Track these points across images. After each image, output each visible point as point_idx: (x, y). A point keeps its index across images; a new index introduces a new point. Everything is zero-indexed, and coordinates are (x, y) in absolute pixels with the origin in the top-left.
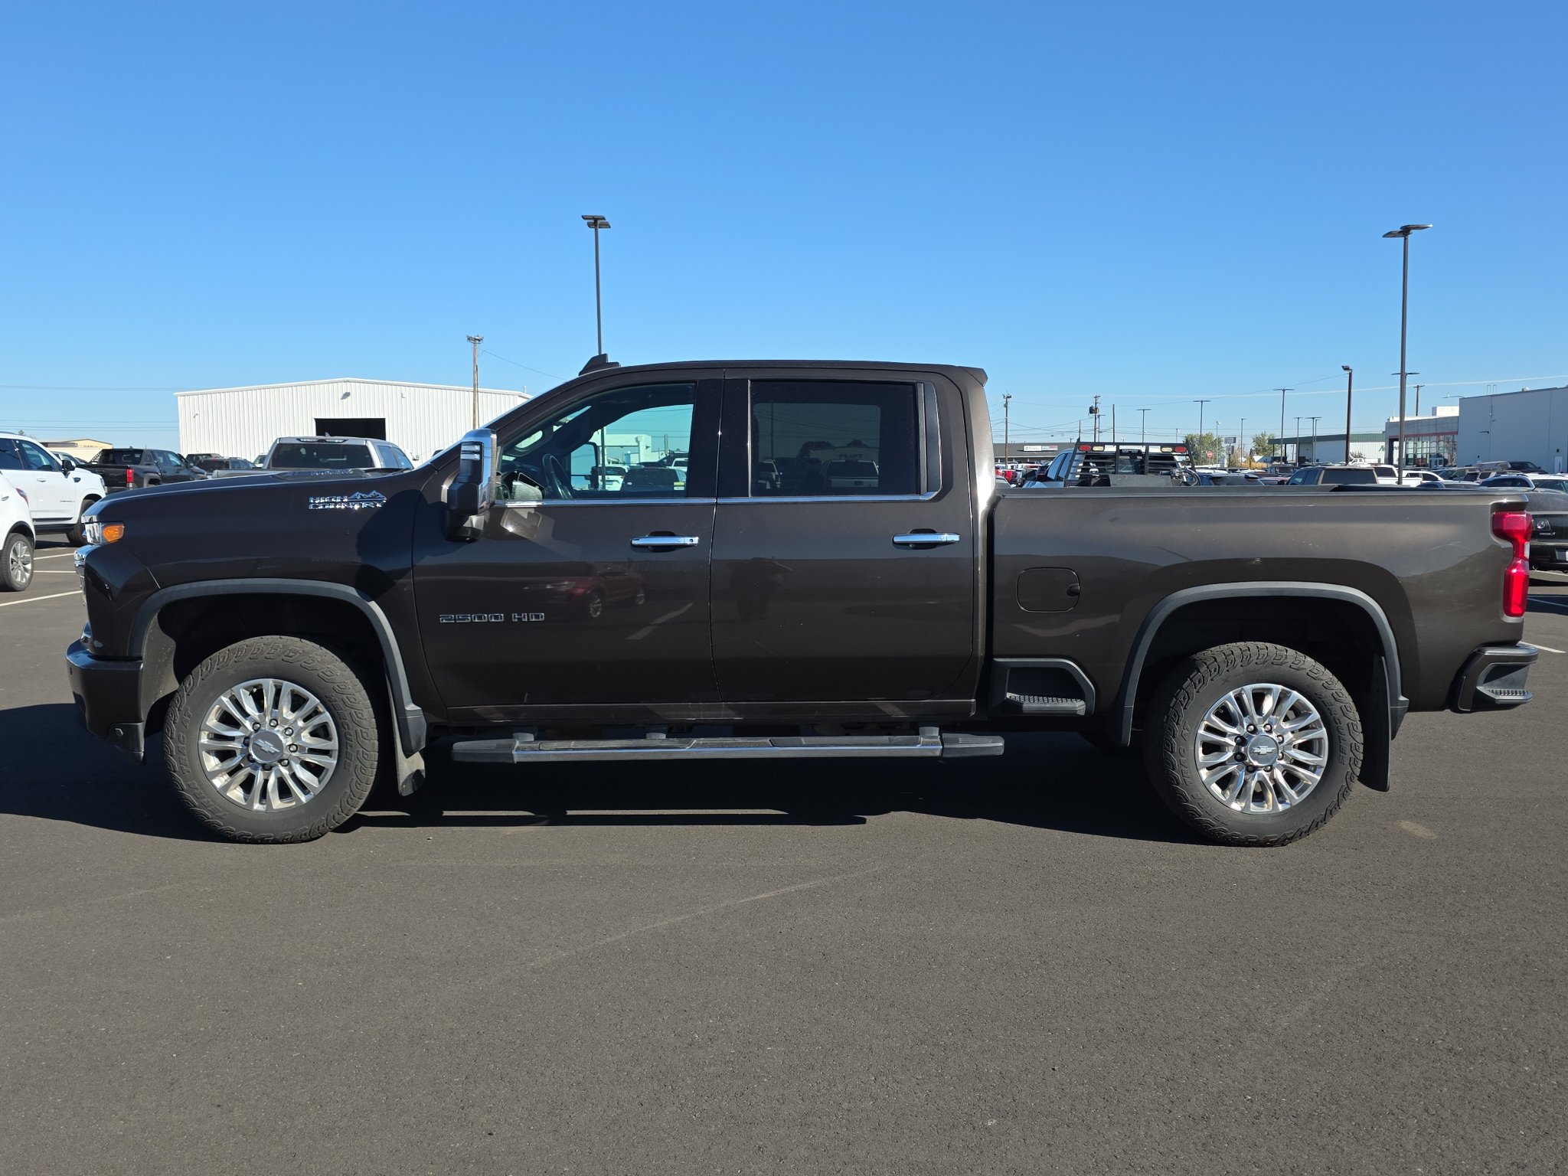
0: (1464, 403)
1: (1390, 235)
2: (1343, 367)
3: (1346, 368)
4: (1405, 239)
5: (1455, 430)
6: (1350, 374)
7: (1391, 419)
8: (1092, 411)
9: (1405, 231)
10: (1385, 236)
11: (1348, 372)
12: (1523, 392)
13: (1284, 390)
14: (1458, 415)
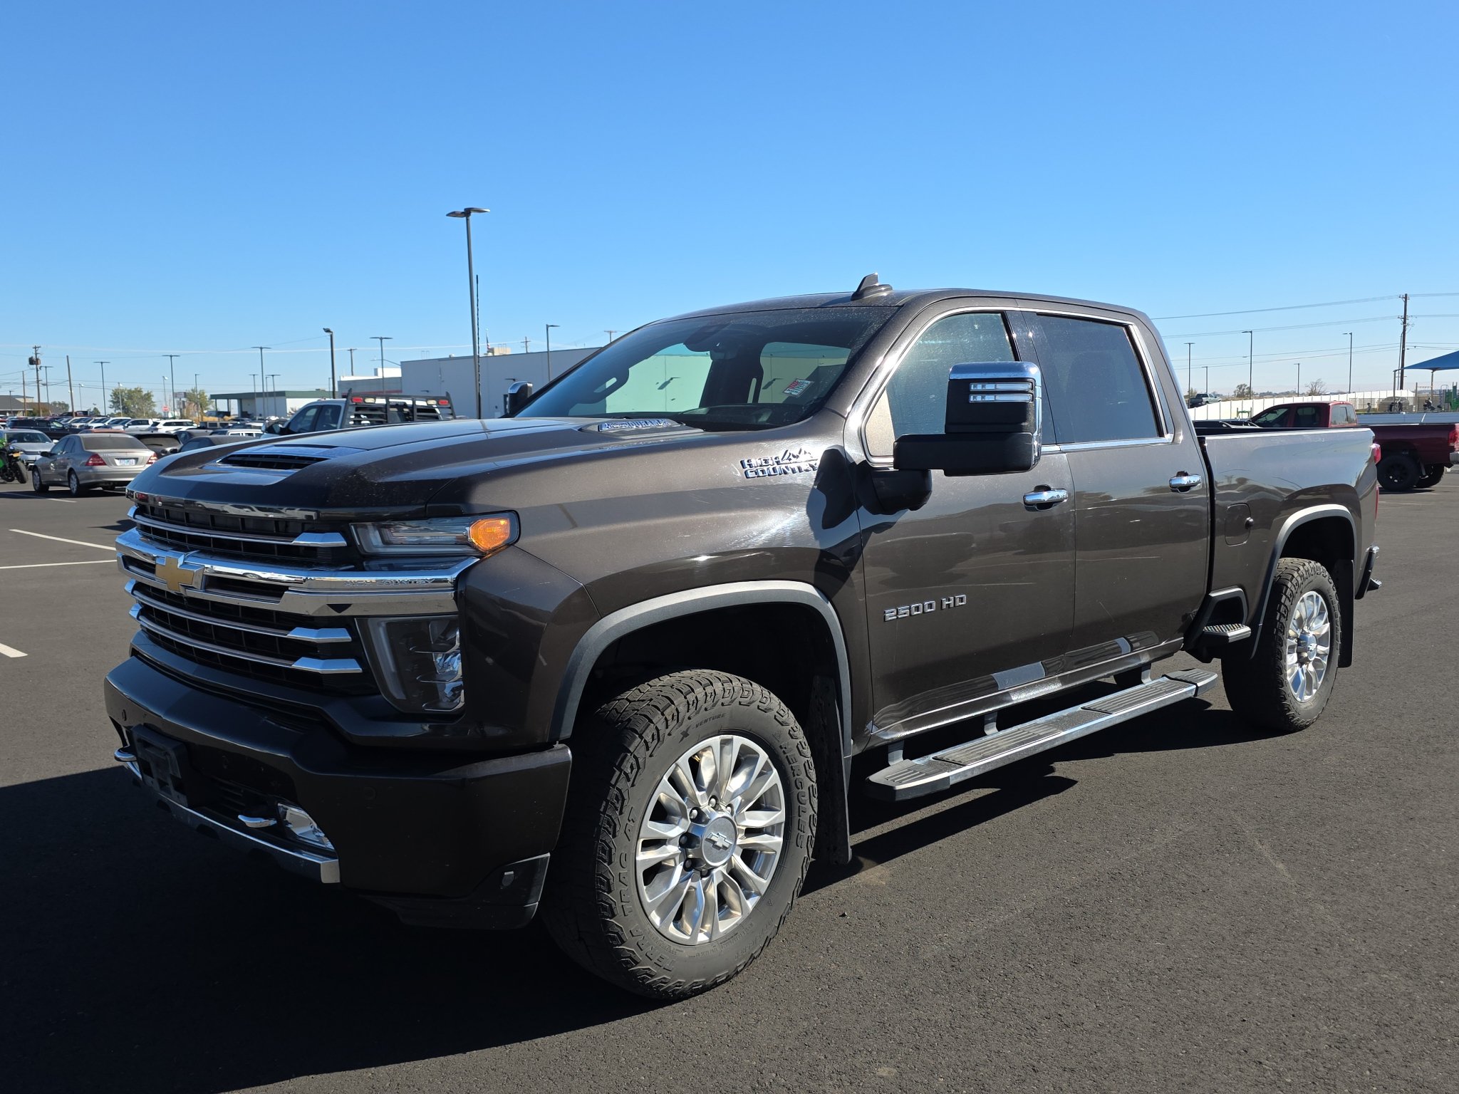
0: (404, 365)
1: (453, 214)
2: (324, 329)
3: (328, 331)
4: (467, 220)
5: (400, 389)
6: (331, 336)
7: (342, 378)
8: (32, 362)
9: (467, 213)
10: (448, 215)
11: (329, 334)
12: (451, 358)
13: (261, 348)
14: (400, 376)
